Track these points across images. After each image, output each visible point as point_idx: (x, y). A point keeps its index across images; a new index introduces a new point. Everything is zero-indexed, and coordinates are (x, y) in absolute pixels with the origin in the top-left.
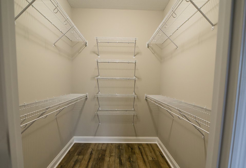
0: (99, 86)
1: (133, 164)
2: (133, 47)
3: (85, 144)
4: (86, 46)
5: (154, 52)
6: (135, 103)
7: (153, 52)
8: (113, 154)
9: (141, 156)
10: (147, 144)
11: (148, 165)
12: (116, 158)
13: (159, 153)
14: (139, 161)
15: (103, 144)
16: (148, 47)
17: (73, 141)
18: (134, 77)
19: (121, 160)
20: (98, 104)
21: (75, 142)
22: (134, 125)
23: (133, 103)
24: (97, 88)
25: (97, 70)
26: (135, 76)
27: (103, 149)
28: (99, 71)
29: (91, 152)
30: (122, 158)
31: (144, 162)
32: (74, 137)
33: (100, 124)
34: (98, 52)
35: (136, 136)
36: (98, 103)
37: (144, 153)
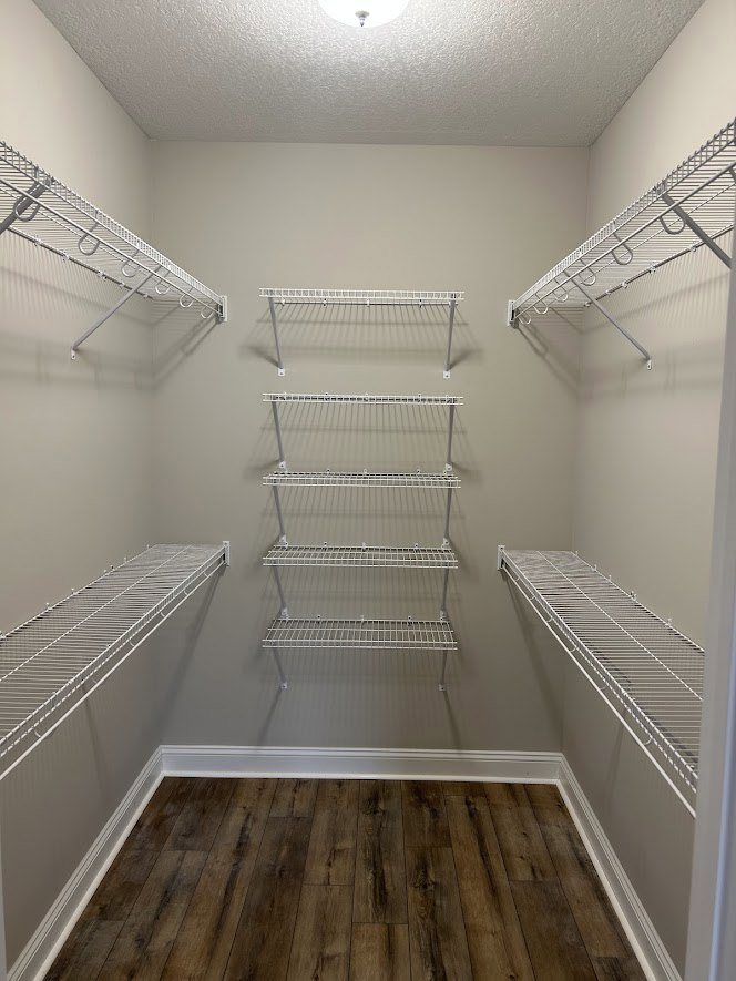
0: (282, 507)
1: (438, 902)
2: (444, 324)
3: (214, 783)
4: (219, 319)
5: (542, 344)
6: (451, 589)
7: (539, 347)
8: (348, 844)
9: (479, 859)
10: (509, 785)
11: (509, 908)
12: (361, 866)
13: (565, 839)
14: (467, 885)
15: (300, 782)
16: (515, 324)
17: (157, 768)
18: (448, 466)
19: (383, 876)
20: (276, 593)
21: (166, 772)
22: (445, 692)
23: (441, 590)
24: (275, 520)
25: (273, 433)
26: (450, 462)
27: (297, 812)
28: (283, 443)
29: (243, 829)
30: (386, 868)
31: (494, 890)
32: (163, 751)
33: (285, 685)
34: (275, 352)
35: (458, 745)
36: (276, 588)
37: (491, 841)
